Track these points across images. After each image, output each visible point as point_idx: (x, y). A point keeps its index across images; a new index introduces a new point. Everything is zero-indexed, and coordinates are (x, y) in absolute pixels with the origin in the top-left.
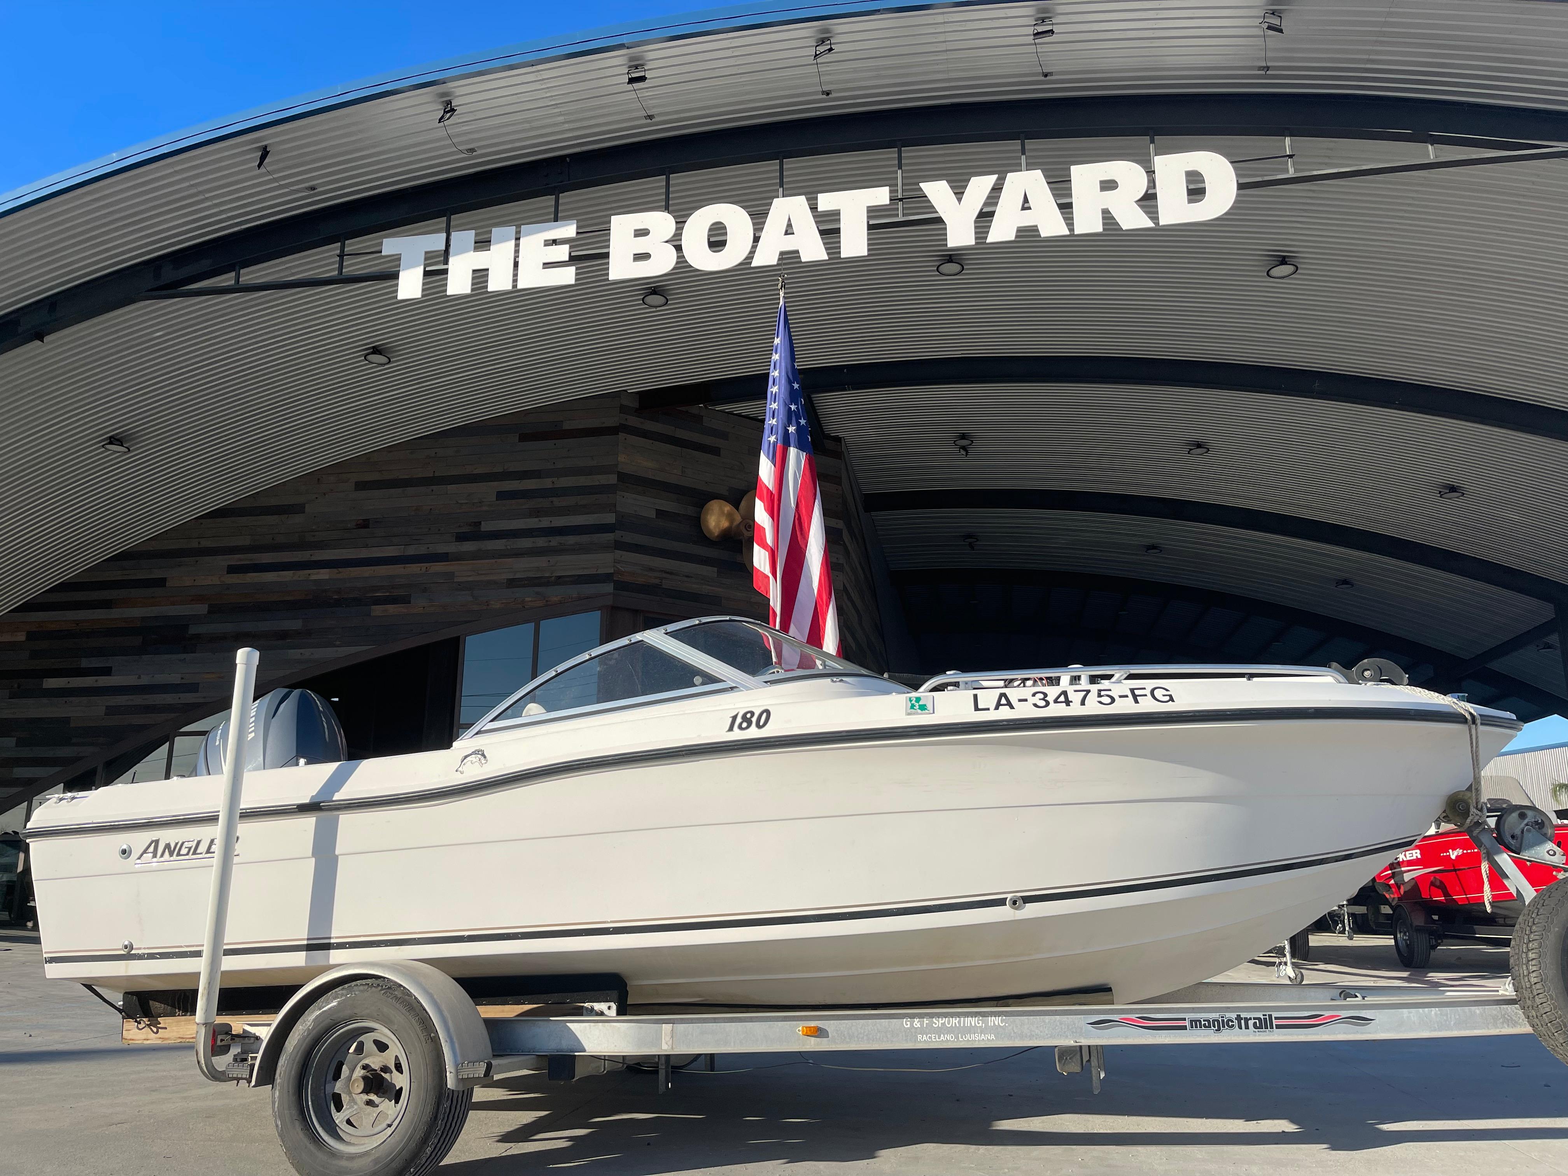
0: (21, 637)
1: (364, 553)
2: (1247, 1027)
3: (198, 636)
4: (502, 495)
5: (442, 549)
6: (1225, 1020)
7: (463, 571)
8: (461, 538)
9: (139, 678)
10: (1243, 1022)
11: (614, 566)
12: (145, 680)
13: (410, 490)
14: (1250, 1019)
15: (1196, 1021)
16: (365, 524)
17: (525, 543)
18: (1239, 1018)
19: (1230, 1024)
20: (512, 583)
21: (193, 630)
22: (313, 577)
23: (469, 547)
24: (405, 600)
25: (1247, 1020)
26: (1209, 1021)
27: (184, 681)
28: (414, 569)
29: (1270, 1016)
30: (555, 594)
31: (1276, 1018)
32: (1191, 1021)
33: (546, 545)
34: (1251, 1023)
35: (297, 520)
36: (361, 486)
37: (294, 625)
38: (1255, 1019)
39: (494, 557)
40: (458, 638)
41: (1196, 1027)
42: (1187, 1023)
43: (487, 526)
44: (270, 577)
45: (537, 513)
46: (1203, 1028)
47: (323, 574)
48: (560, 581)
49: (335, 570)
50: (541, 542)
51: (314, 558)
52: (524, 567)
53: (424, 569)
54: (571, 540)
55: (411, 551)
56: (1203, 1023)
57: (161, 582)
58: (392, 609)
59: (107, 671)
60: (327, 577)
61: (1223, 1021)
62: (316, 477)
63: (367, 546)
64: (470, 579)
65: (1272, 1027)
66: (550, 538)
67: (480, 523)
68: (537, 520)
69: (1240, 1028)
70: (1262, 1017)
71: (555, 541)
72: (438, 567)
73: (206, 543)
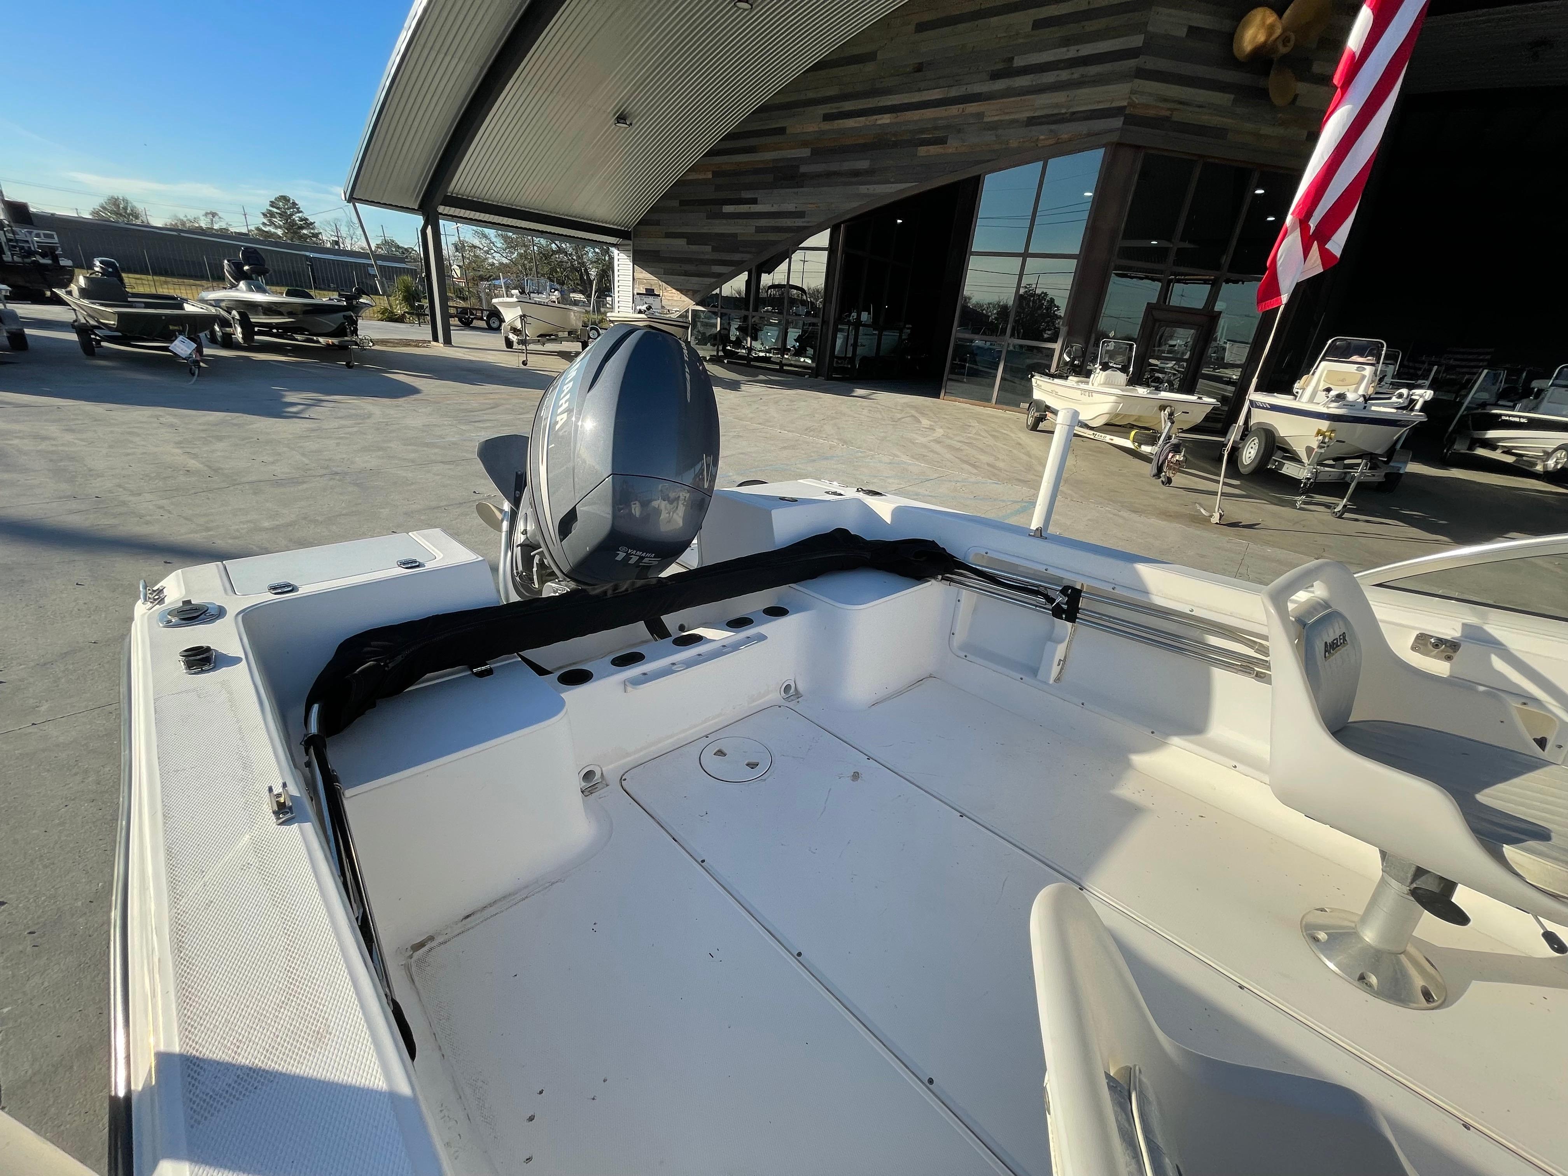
0: (709, 175)
1: (916, 98)
3: (804, 175)
4: (1038, 25)
5: (977, 88)
7: (991, 111)
8: (995, 76)
9: (772, 206)
11: (1130, 98)
12: (775, 209)
13: (961, 27)
16: (919, 68)
17: (1050, 77)
20: (1032, 122)
21: (803, 169)
22: (879, 122)
23: (1000, 85)
24: (942, 141)
27: (798, 210)
28: (954, 110)
30: (1066, 131)
33: (1069, 77)
35: (869, 68)
36: (921, 27)
37: (863, 164)
39: (1019, 95)
40: (980, 176)
43: (1019, 62)
44: (851, 123)
45: (1066, 42)
47: (885, 119)
48: (1074, 117)
49: (894, 115)
50: (1064, 75)
51: (881, 104)
52: (1043, 103)
53: (961, 110)
54: (1093, 70)
55: (954, 92)
57: (782, 131)
58: (933, 150)
59: (754, 201)
60: (888, 121)
62: (885, 23)
63: (919, 90)
64: (996, 118)
66: (1073, 70)
67: (1013, 58)
68: (1065, 49)
71: (1077, 73)
72: (972, 108)
73: (811, 95)
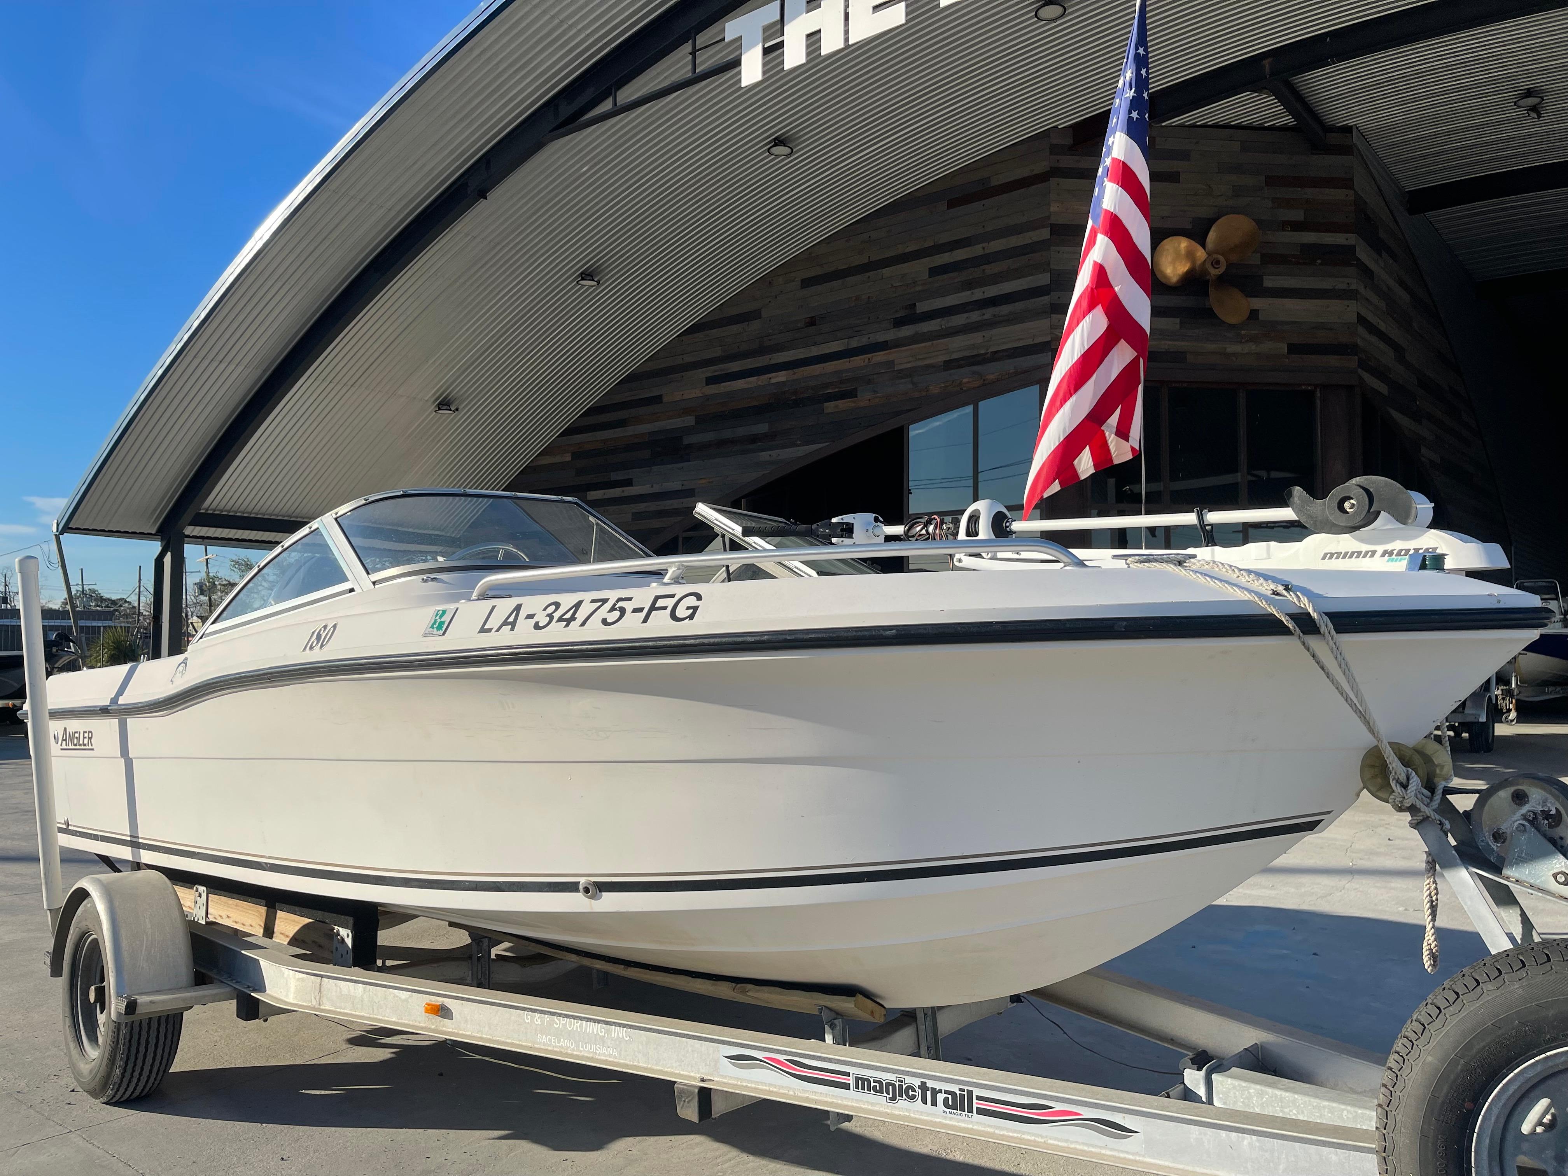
0: (568, 458)
1: (815, 351)
2: (934, 1103)
3: (689, 446)
4: (934, 271)
5: (881, 337)
6: (904, 1087)
7: (902, 358)
8: (899, 323)
9: (652, 486)
10: (929, 1093)
11: (1051, 333)
12: (657, 489)
13: (850, 280)
14: (940, 1091)
15: (863, 1080)
16: (812, 322)
17: (959, 320)
18: (923, 1087)
19: (911, 1093)
20: (949, 365)
21: (686, 441)
22: (773, 381)
23: (906, 331)
24: (851, 394)
25: (935, 1092)
26: (880, 1083)
27: (684, 488)
28: (858, 361)
29: (970, 1093)
30: (992, 371)
31: (978, 1098)
32: (857, 1079)
33: (979, 319)
34: (940, 1097)
35: (755, 326)
36: (807, 283)
37: (762, 428)
38: (947, 1092)
39: (930, 340)
40: (902, 427)
41: (863, 1089)
42: (851, 1081)
43: (922, 307)
44: (739, 384)
45: (969, 285)
46: (872, 1092)
47: (781, 377)
48: (996, 356)
49: (790, 372)
50: (975, 316)
51: (773, 362)
52: (959, 345)
53: (867, 361)
54: (1005, 310)
55: (854, 343)
56: (873, 1084)
57: (658, 399)
58: (843, 405)
59: (628, 483)
60: (784, 379)
61: (901, 1087)
62: (767, 281)
63: (815, 344)
64: (909, 366)
65: (970, 1111)
66: (984, 311)
67: (915, 305)
68: (969, 292)
69: (924, 1101)
70: (958, 1092)
71: (989, 313)
72: (880, 357)
73: (688, 359)
